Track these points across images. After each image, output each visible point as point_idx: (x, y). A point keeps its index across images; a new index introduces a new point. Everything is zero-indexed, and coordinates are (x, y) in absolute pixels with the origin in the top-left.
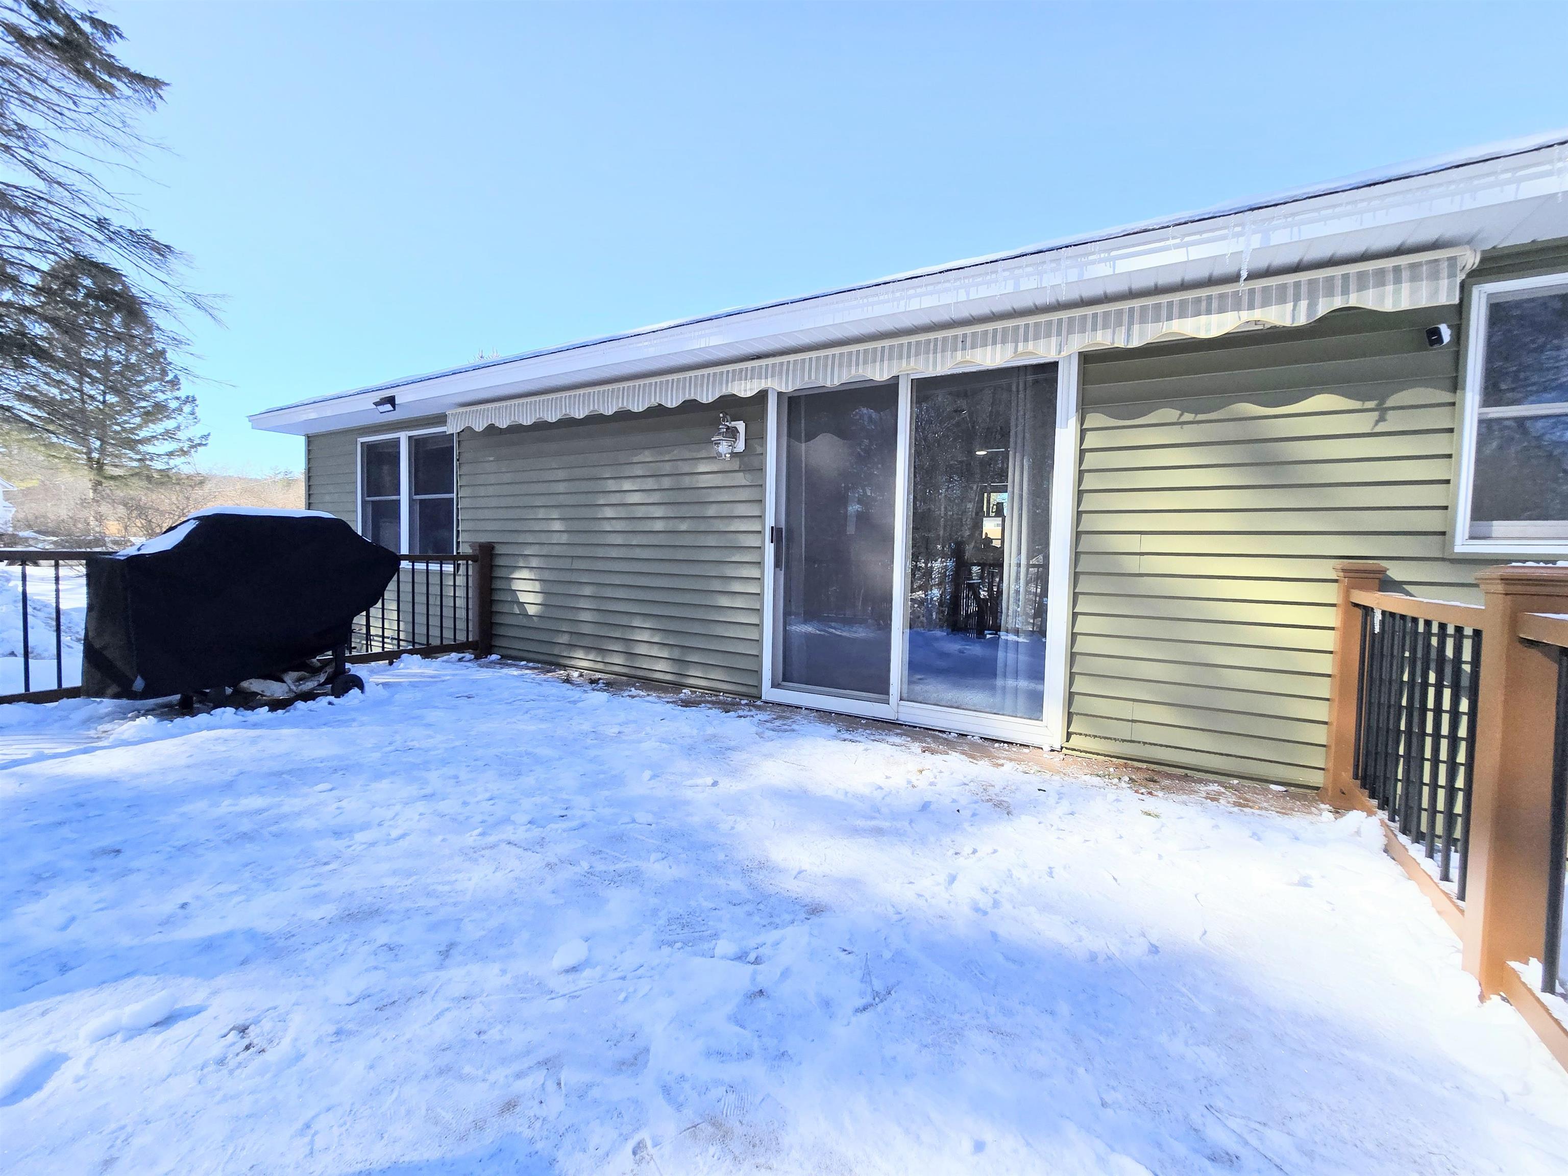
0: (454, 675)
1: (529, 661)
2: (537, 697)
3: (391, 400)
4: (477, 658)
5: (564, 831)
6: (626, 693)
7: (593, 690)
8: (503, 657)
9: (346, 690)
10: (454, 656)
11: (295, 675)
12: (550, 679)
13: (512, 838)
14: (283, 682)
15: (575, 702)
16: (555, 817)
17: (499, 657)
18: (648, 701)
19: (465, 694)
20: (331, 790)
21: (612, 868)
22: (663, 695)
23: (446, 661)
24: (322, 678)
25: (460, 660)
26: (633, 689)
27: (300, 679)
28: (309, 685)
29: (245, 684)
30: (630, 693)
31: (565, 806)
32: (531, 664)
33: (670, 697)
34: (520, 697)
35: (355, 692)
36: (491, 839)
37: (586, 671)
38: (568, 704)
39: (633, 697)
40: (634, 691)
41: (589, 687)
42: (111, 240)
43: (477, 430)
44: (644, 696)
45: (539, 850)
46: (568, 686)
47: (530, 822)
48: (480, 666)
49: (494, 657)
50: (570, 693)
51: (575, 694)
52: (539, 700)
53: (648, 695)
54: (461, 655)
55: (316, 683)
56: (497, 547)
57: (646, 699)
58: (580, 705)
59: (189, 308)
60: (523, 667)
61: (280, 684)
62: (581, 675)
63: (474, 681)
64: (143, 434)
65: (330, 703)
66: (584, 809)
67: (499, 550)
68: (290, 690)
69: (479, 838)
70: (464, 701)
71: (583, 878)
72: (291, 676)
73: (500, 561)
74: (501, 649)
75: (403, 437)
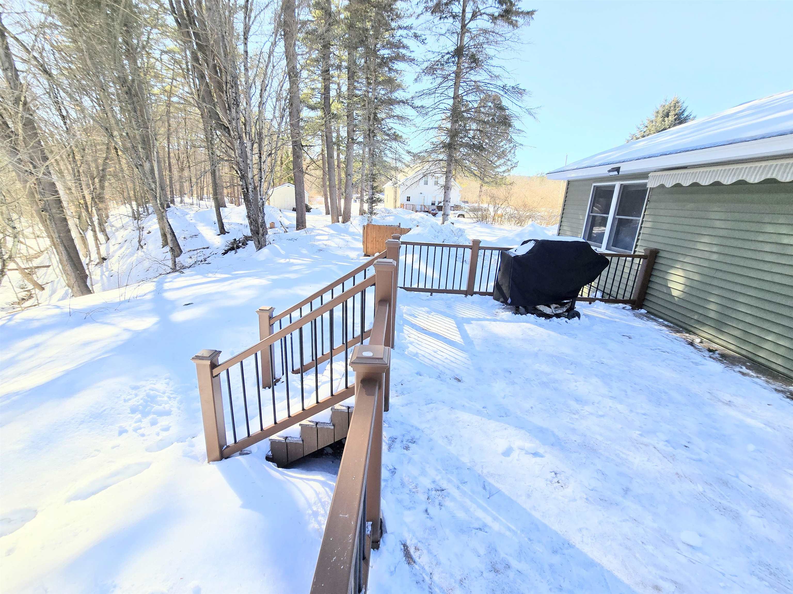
0: (621, 319)
1: (665, 320)
2: (670, 351)
3: (618, 169)
4: (633, 309)
5: (687, 458)
6: (738, 369)
7: (710, 357)
8: (648, 312)
9: (574, 317)
10: (621, 305)
11: (554, 306)
12: (679, 339)
13: (657, 446)
14: (550, 308)
15: (696, 364)
16: (682, 444)
17: (646, 312)
18: (756, 383)
19: (628, 335)
20: (572, 374)
21: (719, 500)
22: (771, 381)
23: (616, 308)
24: (565, 309)
25: (624, 308)
26: (744, 368)
27: (556, 308)
28: (560, 311)
29: (538, 307)
30: (741, 370)
31: (688, 440)
32: (666, 323)
33: (779, 385)
34: (659, 348)
35: (577, 318)
36: (646, 440)
37: (705, 340)
38: (691, 363)
39: (743, 374)
40: (744, 370)
41: (707, 354)
42: (506, 93)
43: (667, 186)
44: (754, 377)
45: (672, 461)
46: (692, 348)
47: (666, 441)
48: (635, 315)
49: (643, 311)
50: (693, 355)
51: (696, 356)
52: (671, 353)
53: (757, 377)
54: (624, 306)
55: (562, 311)
56: (661, 252)
57: (754, 379)
58: (700, 367)
59: (527, 116)
60: (660, 324)
61: (549, 308)
62: (701, 342)
63: (633, 327)
64: (498, 164)
65: (566, 321)
66: (700, 449)
67: (662, 254)
68: (553, 312)
69: (639, 436)
70: (626, 339)
71: (698, 495)
72: (553, 306)
73: (660, 261)
74: (648, 308)
75: (617, 185)
